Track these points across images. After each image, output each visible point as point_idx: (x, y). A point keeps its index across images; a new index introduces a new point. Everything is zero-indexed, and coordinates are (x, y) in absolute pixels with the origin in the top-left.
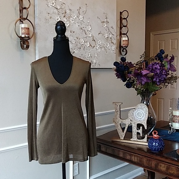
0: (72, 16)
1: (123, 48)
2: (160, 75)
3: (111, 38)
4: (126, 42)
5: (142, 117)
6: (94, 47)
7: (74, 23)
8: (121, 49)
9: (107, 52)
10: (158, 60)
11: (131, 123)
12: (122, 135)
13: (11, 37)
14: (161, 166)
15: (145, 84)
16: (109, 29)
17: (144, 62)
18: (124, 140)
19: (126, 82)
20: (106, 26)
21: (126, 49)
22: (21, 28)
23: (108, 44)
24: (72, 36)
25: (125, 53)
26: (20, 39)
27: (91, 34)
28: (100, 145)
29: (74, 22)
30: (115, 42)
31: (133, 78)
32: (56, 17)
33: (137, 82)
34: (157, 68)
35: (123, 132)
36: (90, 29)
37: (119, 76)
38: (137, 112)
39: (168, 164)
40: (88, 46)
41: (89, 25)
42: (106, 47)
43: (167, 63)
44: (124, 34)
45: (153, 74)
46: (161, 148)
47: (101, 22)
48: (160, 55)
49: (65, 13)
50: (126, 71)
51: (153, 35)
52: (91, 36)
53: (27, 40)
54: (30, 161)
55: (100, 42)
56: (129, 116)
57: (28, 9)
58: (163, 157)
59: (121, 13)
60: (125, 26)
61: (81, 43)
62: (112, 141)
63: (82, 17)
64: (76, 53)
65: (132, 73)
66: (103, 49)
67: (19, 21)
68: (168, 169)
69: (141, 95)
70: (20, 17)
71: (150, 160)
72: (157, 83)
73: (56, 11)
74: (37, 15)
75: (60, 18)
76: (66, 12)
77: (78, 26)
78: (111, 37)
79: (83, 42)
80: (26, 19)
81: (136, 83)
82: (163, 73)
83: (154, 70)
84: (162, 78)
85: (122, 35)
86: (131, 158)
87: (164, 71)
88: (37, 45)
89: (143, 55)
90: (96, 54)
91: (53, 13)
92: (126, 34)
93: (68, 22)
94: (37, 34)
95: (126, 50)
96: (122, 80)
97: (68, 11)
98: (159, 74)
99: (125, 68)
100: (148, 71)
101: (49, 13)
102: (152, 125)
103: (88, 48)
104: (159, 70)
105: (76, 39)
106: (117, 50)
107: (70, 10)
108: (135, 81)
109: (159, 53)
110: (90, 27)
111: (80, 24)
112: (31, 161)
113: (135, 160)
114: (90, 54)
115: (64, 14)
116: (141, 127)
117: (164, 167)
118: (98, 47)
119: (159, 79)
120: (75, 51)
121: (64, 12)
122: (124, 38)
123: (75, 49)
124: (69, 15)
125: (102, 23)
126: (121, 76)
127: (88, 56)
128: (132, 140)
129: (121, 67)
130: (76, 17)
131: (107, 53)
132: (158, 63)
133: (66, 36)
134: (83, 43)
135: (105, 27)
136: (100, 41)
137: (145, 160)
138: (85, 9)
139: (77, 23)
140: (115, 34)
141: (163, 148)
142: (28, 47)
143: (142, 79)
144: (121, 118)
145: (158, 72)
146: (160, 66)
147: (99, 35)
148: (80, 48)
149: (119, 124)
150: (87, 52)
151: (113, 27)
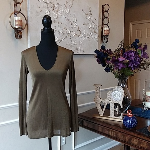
0: (59, 9)
1: (104, 36)
2: (134, 62)
3: (94, 28)
4: (107, 31)
5: (118, 97)
6: (79, 36)
7: (62, 15)
8: (103, 38)
9: (90, 40)
10: (134, 48)
11: (109, 103)
12: (101, 112)
13: (7, 28)
14: (133, 140)
15: (121, 69)
16: (92, 21)
17: (122, 49)
18: (103, 116)
19: (105, 67)
21: (107, 37)
22: (15, 21)
23: (92, 33)
24: (60, 27)
25: (106, 40)
26: (15, 30)
27: (76, 25)
28: (83, 121)
29: (61, 14)
30: (97, 31)
31: (111, 64)
32: (46, 10)
33: (114, 67)
34: (132, 56)
35: (102, 110)
36: (76, 20)
37: (100, 61)
38: (115, 93)
39: (140, 139)
40: (73, 35)
42: (90, 36)
43: (141, 51)
44: (105, 25)
45: (128, 61)
46: (134, 125)
47: (85, 14)
48: (135, 44)
49: (54, 7)
50: (106, 58)
51: (132, 25)
52: (76, 26)
53: (20, 31)
54: (20, 136)
55: (84, 32)
56: (107, 97)
57: (21, 4)
58: (136, 133)
59: (103, 6)
60: (106, 18)
61: (68, 33)
62: (93, 117)
63: (69, 10)
64: (63, 41)
65: (110, 59)
66: (87, 37)
67: (14, 14)
68: (139, 143)
69: (119, 79)
70: (15, 11)
71: (124, 135)
72: (132, 69)
73: (45, 5)
74: (29, 9)
75: (50, 12)
76: (54, 6)
77: (65, 18)
78: (94, 27)
79: (70, 31)
80: (20, 12)
81: (113, 69)
82: (137, 60)
83: (129, 57)
84: (136, 64)
85: (104, 26)
86: (108, 133)
87: (138, 58)
88: (29, 34)
89: (121, 44)
90: (81, 42)
91: (43, 6)
92: (107, 25)
93: (56, 15)
94: (29, 25)
95: (107, 39)
96: (102, 66)
97: (56, 5)
98: (133, 60)
99: (104, 55)
100: (124, 58)
101: (39, 7)
102: (127, 104)
103: (74, 37)
104: (134, 57)
105: (64, 29)
106: (99, 38)
107: (58, 4)
108: (113, 66)
109: (134, 42)
110: (75, 18)
111: (67, 16)
112: (22, 135)
113: (112, 135)
114: (75, 42)
115: (53, 8)
116: (118, 106)
117: (136, 141)
118: (83, 36)
119: (133, 65)
120: (62, 39)
121: (53, 6)
122: (106, 28)
123: (62, 38)
124: (58, 9)
126: (101, 62)
127: (74, 44)
128: (110, 117)
129: (101, 54)
131: (91, 41)
132: (133, 51)
133: (51, 28)
135: (89, 19)
136: (84, 30)
137: (120, 135)
138: (71, 3)
139: (64, 16)
140: (98, 25)
141: (136, 125)
142: (21, 37)
143: (119, 65)
144: (100, 98)
145: (133, 59)
146: (134, 54)
147: (84, 25)
148: (67, 37)
149: (99, 103)
150: (73, 40)
151: (96, 19)
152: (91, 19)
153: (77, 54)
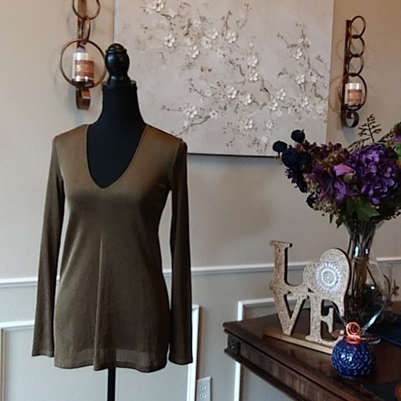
0: (206, 32)
1: (348, 109)
3: (314, 84)
4: (357, 94)
5: (333, 283)
6: (265, 104)
7: (212, 49)
8: (345, 112)
9: (300, 118)
11: (308, 297)
12: (288, 324)
16: (309, 64)
18: (291, 336)
20: (300, 54)
22: (74, 62)
23: (306, 99)
24: (206, 80)
25: (353, 120)
27: (256, 75)
28: (239, 342)
29: (211, 46)
30: (325, 93)
31: (309, 183)
32: (164, 36)
33: (319, 193)
34: (372, 161)
35: (290, 318)
36: (256, 62)
38: (324, 271)
41: (253, 53)
42: (300, 106)
44: (353, 75)
47: (283, 45)
49: (189, 27)
52: (255, 79)
55: (281, 94)
56: (304, 280)
57: (92, 21)
59: (349, 23)
60: (356, 56)
61: (229, 97)
62: (265, 336)
63: (234, 34)
64: (213, 119)
66: (290, 110)
70: (79, 37)
72: (371, 200)
73: (164, 22)
75: (176, 39)
76: (190, 25)
77: (223, 56)
78: (315, 81)
79: (235, 92)
80: (87, 40)
81: (317, 198)
82: (386, 175)
83: (363, 166)
85: (350, 78)
87: (390, 169)
89: (367, 127)
90: (269, 121)
91: (158, 26)
92: (358, 75)
93: (195, 48)
95: (356, 115)
96: (298, 188)
97: (196, 23)
99: (300, 159)
101: (146, 28)
103: (247, 107)
104: (376, 165)
105: (216, 87)
107: (203, 19)
110: (254, 57)
111: (227, 52)
114: (251, 122)
115: (186, 29)
116: (331, 310)
118: (276, 105)
120: (211, 114)
121: (186, 23)
122: (354, 86)
123: (211, 110)
124: (200, 32)
125: (290, 49)
126: (297, 178)
127: (246, 128)
128: (309, 340)
130: (216, 34)
131: (302, 120)
134: (233, 97)
135: (298, 58)
136: (282, 91)
138: (242, 16)
139: (219, 50)
140: (327, 75)
141: (366, 371)
142: (87, 103)
143: (336, 186)
146: (381, 156)
147: (281, 76)
148: (225, 108)
149: (283, 296)
150: (244, 117)
151: (321, 58)
152: (305, 58)
153: (256, 154)
